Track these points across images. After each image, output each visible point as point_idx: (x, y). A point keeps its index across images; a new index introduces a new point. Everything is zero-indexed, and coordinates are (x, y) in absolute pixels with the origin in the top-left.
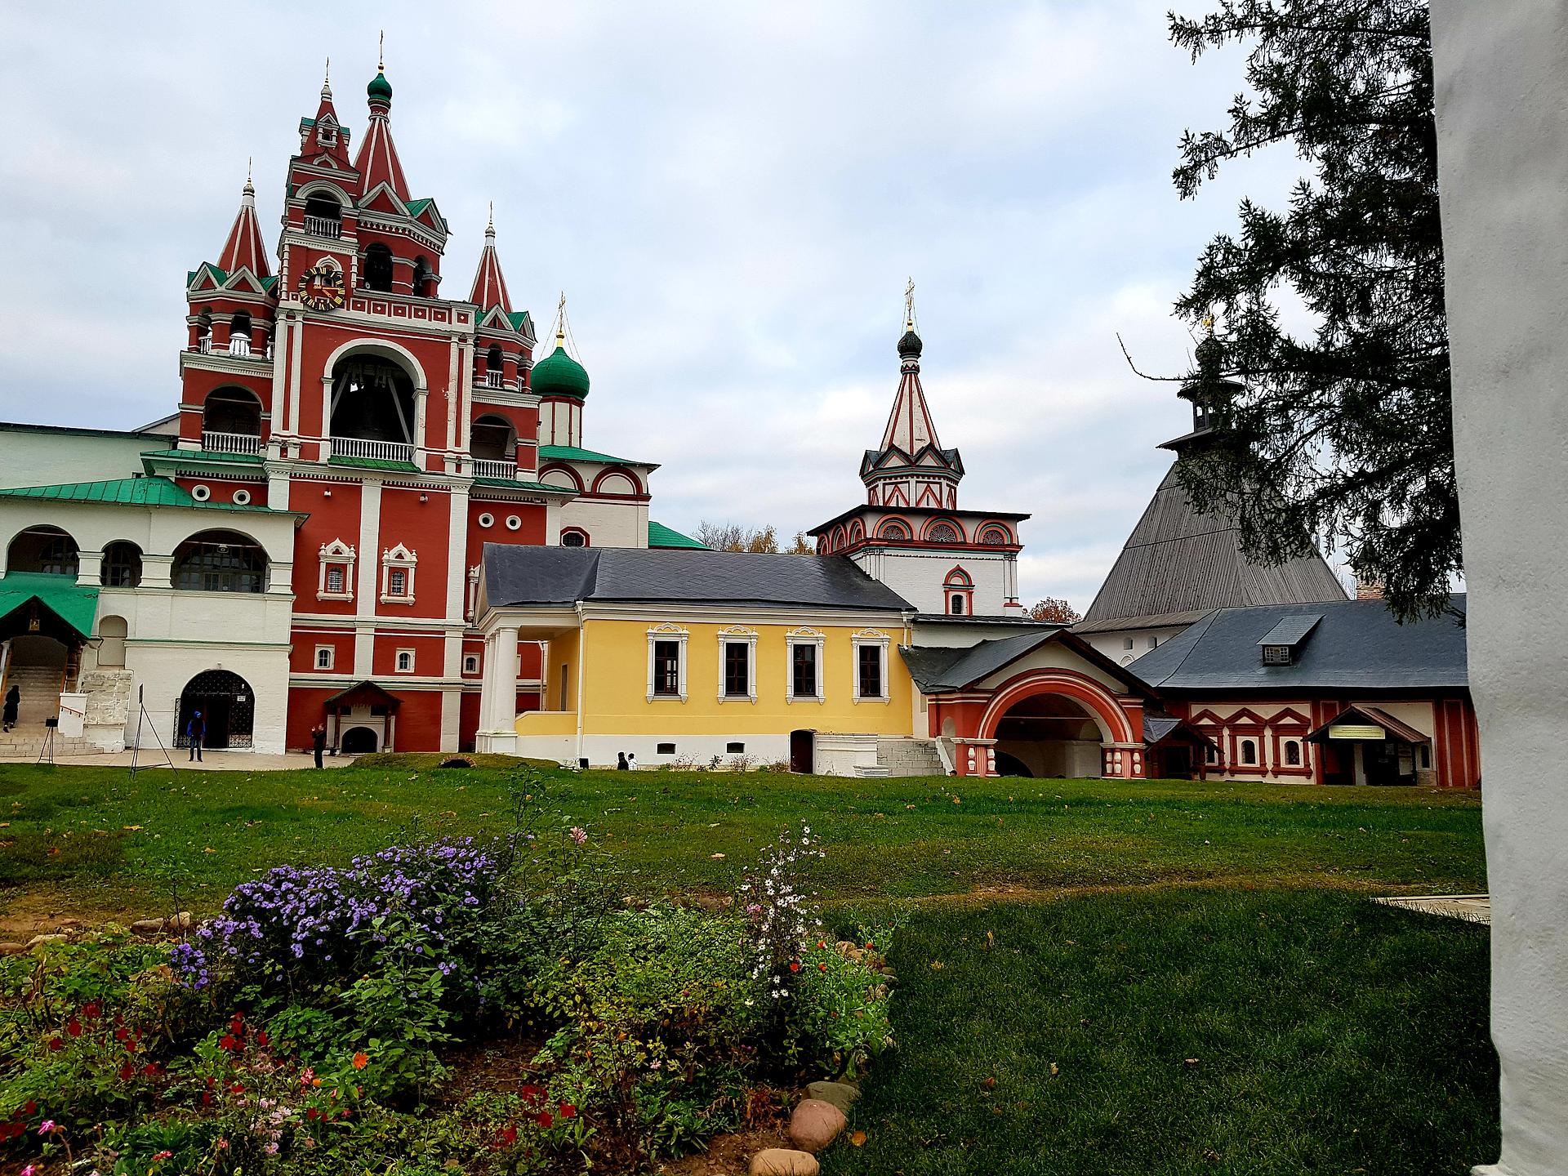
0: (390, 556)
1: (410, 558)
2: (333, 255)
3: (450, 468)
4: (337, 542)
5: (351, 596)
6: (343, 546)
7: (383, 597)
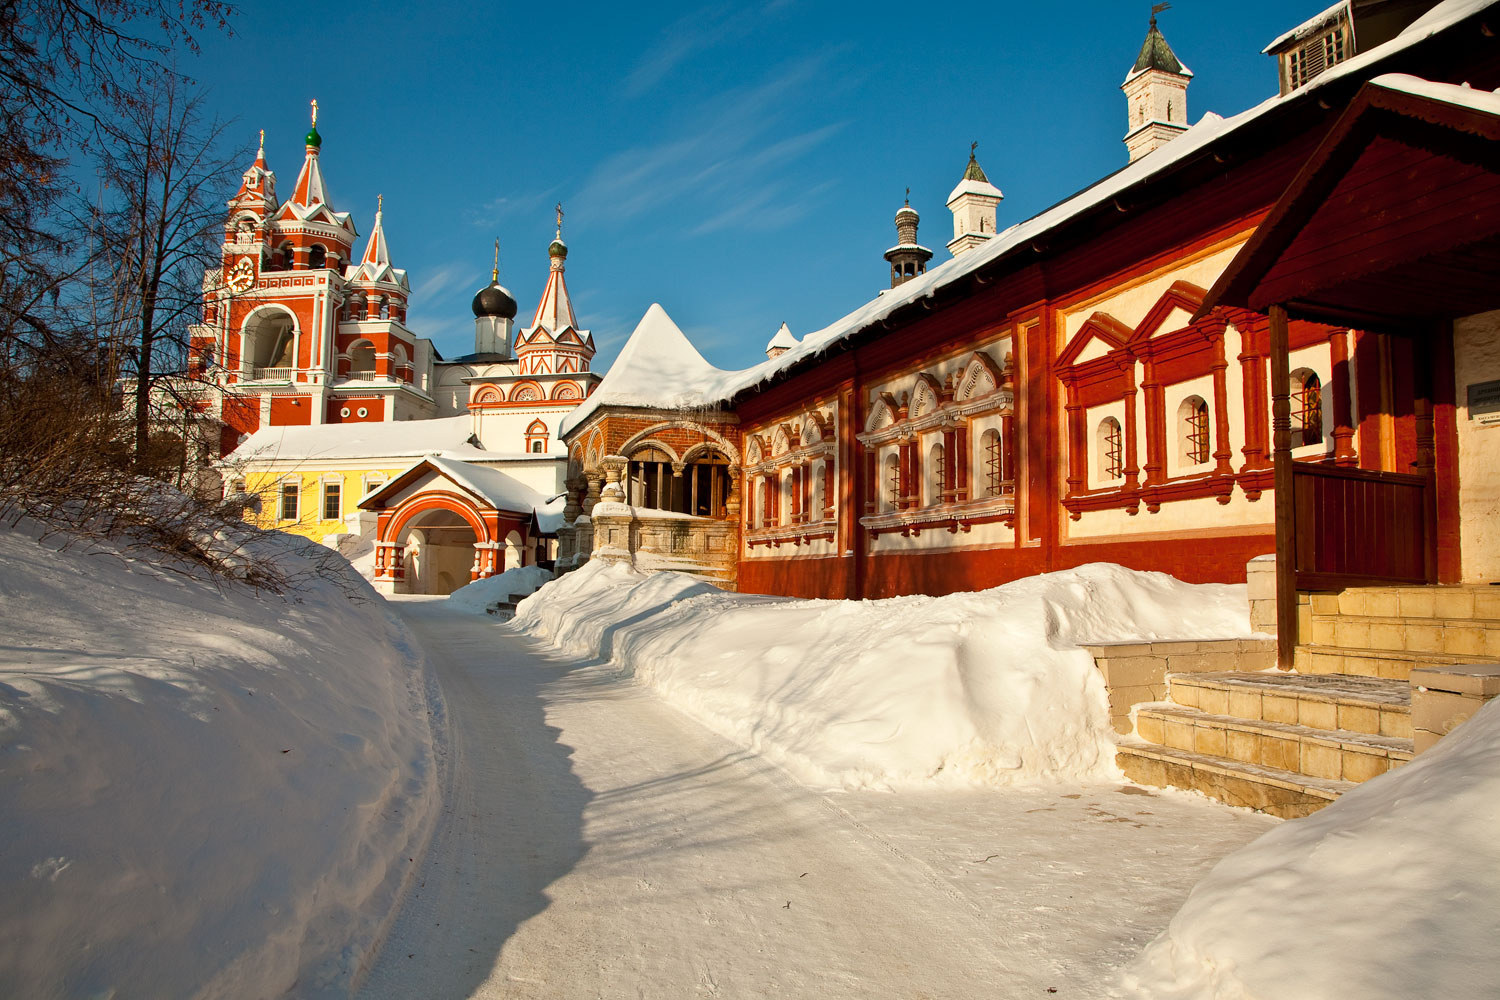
2: (249, 256)
3: (311, 379)
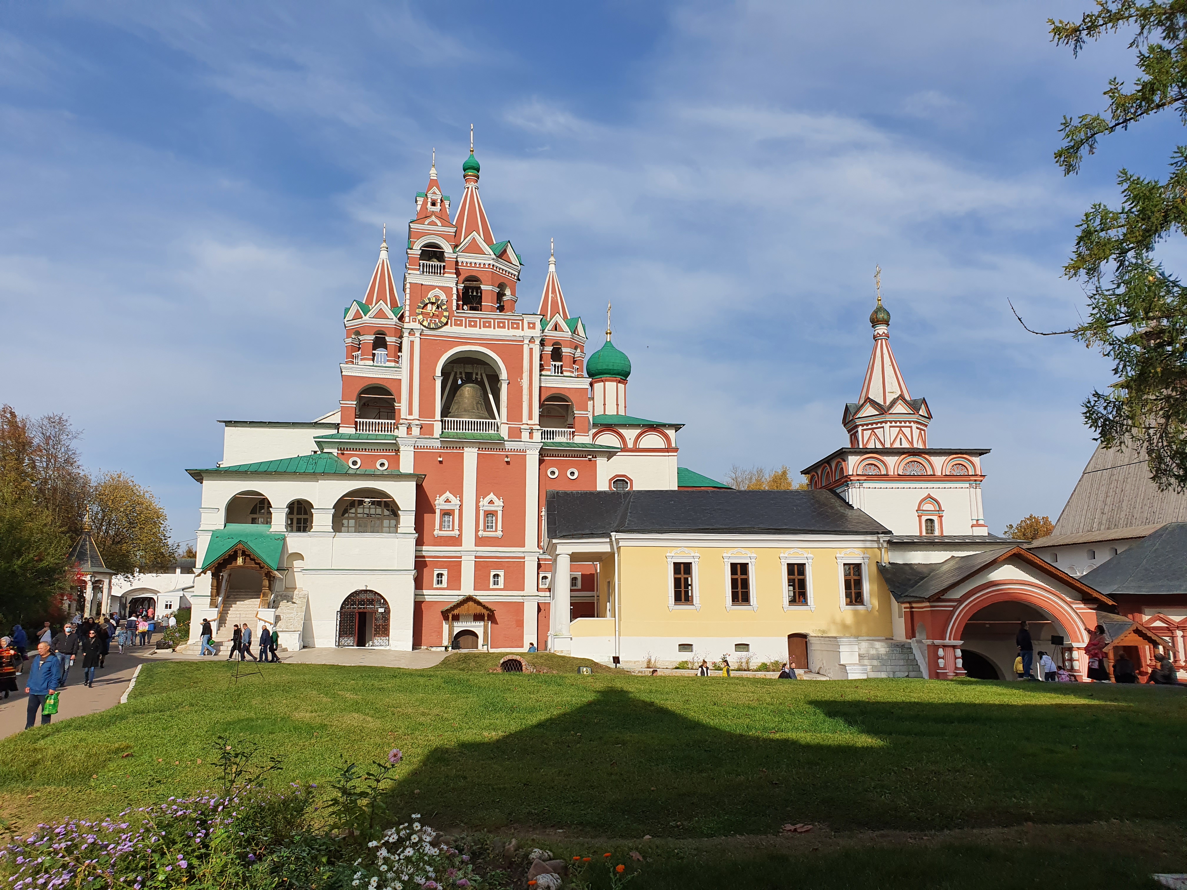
0: (484, 503)
1: (499, 503)
2: (441, 288)
3: (525, 435)
4: (448, 494)
5: (457, 533)
6: (451, 497)
7: (480, 533)
